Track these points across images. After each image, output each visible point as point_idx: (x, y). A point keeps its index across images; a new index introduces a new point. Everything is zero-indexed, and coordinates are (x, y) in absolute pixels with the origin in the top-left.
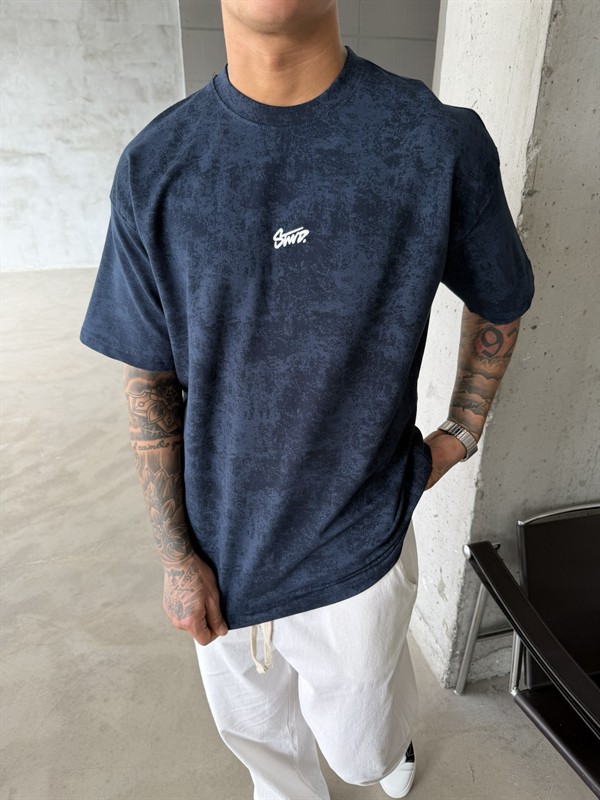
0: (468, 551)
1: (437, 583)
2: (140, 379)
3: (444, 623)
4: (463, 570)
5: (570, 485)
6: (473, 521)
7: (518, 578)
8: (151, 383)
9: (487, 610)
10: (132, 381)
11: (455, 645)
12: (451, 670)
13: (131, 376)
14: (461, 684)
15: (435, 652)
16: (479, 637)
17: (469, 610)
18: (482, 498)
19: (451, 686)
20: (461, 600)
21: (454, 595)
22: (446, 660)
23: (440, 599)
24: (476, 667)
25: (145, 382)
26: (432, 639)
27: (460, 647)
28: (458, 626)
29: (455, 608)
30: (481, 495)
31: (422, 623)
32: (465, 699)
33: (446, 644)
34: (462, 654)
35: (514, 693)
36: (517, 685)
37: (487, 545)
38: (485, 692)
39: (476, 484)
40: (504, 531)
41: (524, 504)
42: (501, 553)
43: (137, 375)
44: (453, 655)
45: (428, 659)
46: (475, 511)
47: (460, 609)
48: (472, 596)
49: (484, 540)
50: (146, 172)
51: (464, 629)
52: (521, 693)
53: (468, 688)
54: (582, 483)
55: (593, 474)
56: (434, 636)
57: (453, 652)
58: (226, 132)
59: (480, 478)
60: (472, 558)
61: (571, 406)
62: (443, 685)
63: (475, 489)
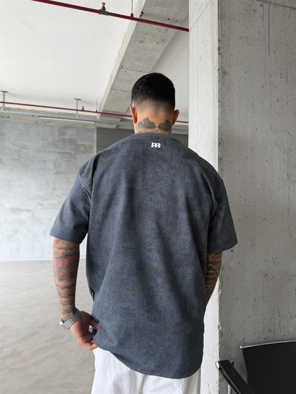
0: (218, 365)
5: (264, 331)
6: (220, 349)
7: (245, 379)
30: (221, 334)
37: (227, 362)
39: (219, 327)
42: (235, 366)
46: (220, 343)
49: (226, 359)
54: (270, 331)
55: (274, 326)
59: (220, 325)
60: (220, 368)
61: (256, 289)
63: (218, 331)
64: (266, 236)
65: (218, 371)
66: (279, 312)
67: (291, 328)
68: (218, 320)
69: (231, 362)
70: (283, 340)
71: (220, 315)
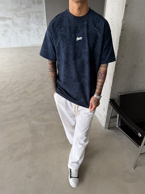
0: (109, 100)
1: (103, 108)
2: (50, 62)
3: (105, 116)
4: (108, 105)
7: (119, 105)
8: (52, 63)
9: (113, 113)
10: (49, 62)
11: (107, 120)
12: (106, 125)
13: (48, 61)
14: (108, 128)
15: (103, 122)
16: (111, 118)
17: (109, 113)
18: (112, 91)
19: (106, 128)
20: (108, 111)
21: (106, 110)
22: (105, 123)
23: (104, 111)
24: (110, 124)
25: (51, 62)
26: (102, 120)
27: (108, 120)
28: (107, 116)
29: (107, 112)
30: (112, 90)
31: (100, 117)
32: (109, 130)
33: (105, 120)
34: (108, 122)
35: (117, 126)
36: (118, 125)
37: (113, 99)
38: (112, 129)
39: (111, 88)
40: (116, 97)
41: (120, 92)
42: (116, 101)
43: (49, 61)
44: (106, 122)
45: (101, 124)
47: (107, 113)
48: (110, 110)
49: (112, 98)
50: (55, 26)
51: (108, 116)
52: (119, 126)
53: (109, 128)
54: (132, 88)
55: (134, 86)
56: (103, 119)
57: (106, 121)
58: (69, 20)
60: (110, 101)
61: (130, 72)
62: (104, 128)
63: (111, 89)
64: (140, 49)
65: (109, 102)
66: (137, 81)
67: (140, 87)
68: (111, 85)
69: (114, 99)
70: (136, 91)
71: (112, 83)
